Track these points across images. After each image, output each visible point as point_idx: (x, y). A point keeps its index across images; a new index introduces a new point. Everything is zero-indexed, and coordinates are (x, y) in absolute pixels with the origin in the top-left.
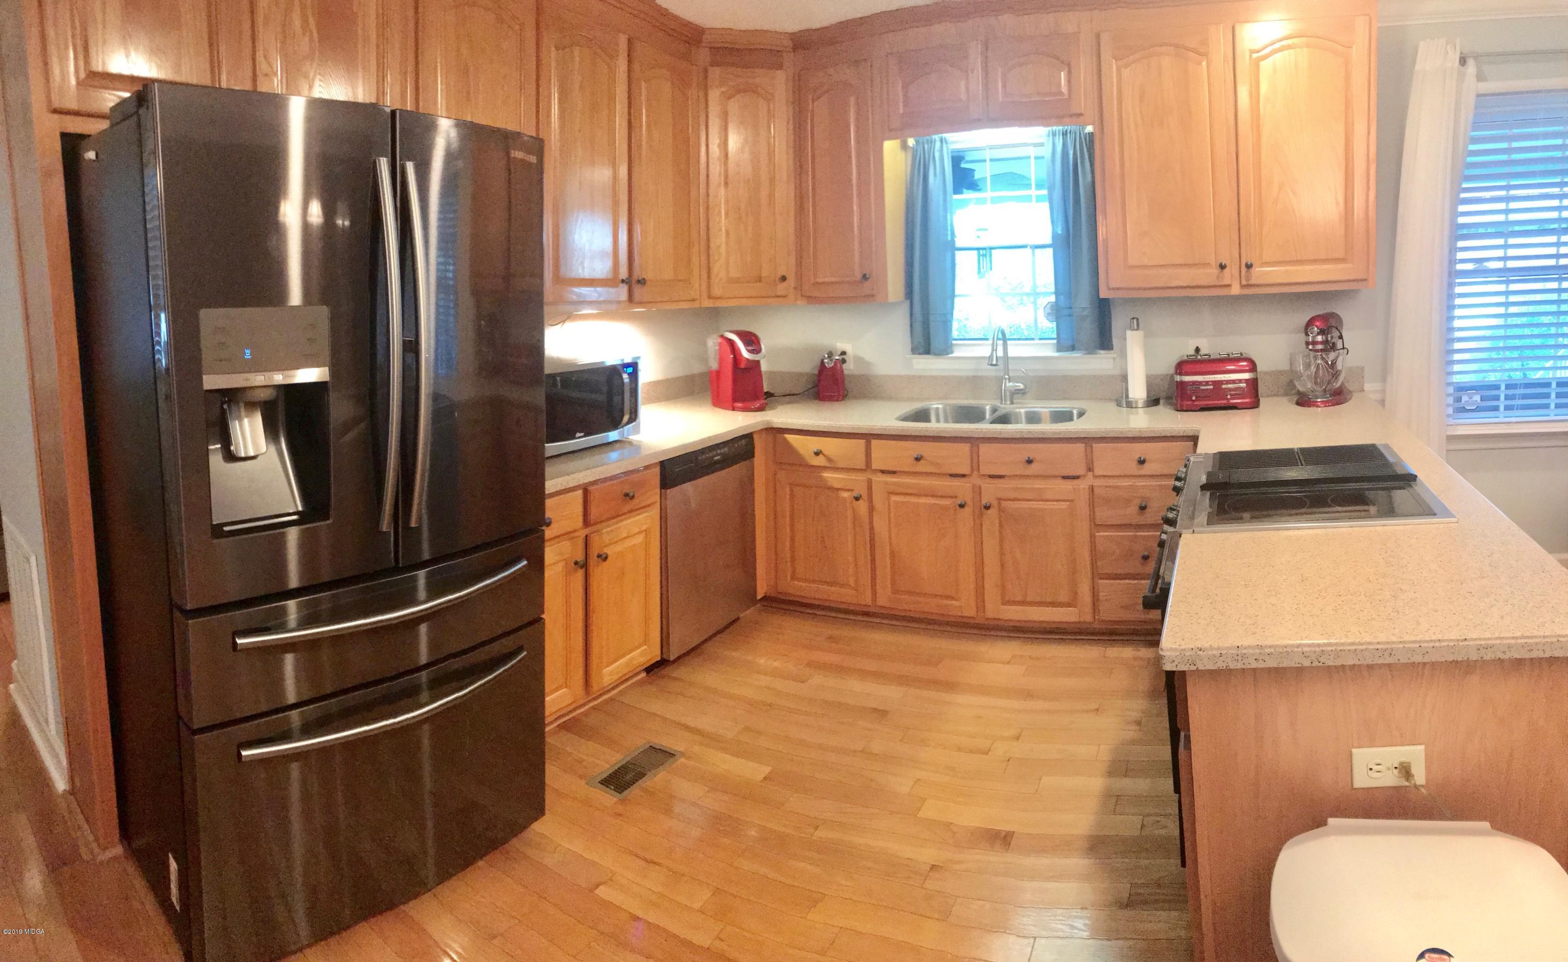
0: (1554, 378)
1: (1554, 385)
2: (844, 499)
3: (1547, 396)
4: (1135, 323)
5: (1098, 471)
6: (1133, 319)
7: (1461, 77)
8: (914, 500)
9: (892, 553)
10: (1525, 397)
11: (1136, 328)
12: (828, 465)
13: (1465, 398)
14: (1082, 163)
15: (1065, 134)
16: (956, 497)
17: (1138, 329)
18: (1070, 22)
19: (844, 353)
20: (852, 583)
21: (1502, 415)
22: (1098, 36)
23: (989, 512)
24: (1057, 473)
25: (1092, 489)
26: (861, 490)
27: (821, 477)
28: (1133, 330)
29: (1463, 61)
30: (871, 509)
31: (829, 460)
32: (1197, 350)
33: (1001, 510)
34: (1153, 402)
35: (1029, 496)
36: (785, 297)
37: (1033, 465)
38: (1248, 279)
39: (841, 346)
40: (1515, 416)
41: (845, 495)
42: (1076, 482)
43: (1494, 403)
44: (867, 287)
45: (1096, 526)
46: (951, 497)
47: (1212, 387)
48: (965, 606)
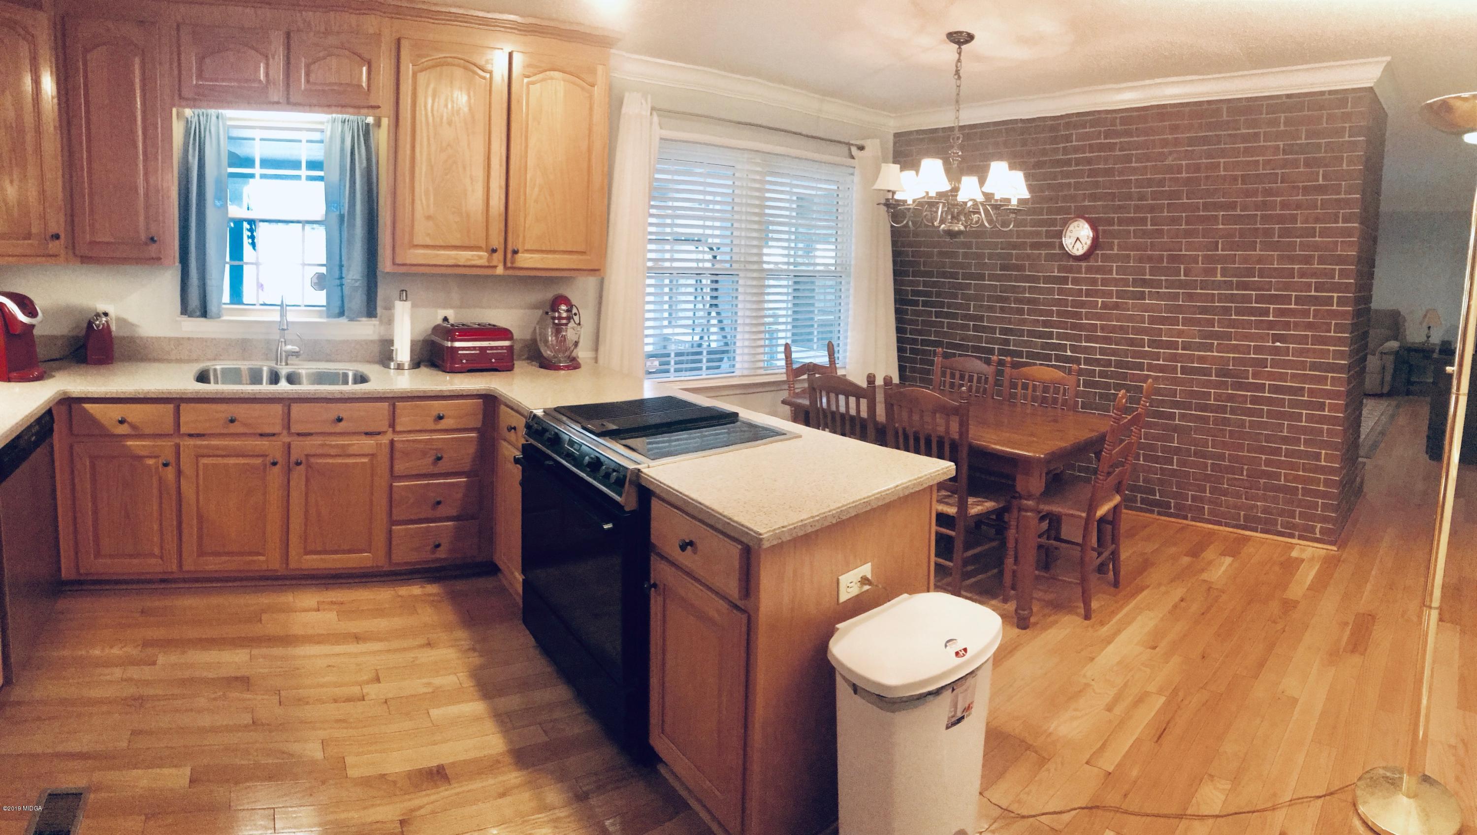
2: (149, 466)
4: (403, 295)
5: (398, 428)
6: (403, 291)
7: (651, 123)
8: (220, 461)
9: (200, 518)
11: (404, 299)
12: (133, 433)
13: (649, 363)
14: (359, 148)
15: (344, 122)
16: (267, 456)
17: (406, 300)
18: (371, 23)
19: (107, 315)
20: (157, 551)
21: (672, 376)
22: (399, 41)
23: (299, 468)
24: (359, 430)
25: (392, 442)
26: (170, 456)
27: (124, 446)
28: (403, 300)
29: (653, 112)
30: (179, 473)
31: (133, 426)
32: (446, 319)
33: (309, 466)
34: (416, 364)
35: (333, 452)
36: (56, 256)
37: (341, 424)
38: (513, 262)
40: (681, 377)
41: (151, 462)
42: (379, 437)
44: (153, 249)
45: (394, 477)
46: (262, 456)
47: (478, 352)
48: (271, 561)
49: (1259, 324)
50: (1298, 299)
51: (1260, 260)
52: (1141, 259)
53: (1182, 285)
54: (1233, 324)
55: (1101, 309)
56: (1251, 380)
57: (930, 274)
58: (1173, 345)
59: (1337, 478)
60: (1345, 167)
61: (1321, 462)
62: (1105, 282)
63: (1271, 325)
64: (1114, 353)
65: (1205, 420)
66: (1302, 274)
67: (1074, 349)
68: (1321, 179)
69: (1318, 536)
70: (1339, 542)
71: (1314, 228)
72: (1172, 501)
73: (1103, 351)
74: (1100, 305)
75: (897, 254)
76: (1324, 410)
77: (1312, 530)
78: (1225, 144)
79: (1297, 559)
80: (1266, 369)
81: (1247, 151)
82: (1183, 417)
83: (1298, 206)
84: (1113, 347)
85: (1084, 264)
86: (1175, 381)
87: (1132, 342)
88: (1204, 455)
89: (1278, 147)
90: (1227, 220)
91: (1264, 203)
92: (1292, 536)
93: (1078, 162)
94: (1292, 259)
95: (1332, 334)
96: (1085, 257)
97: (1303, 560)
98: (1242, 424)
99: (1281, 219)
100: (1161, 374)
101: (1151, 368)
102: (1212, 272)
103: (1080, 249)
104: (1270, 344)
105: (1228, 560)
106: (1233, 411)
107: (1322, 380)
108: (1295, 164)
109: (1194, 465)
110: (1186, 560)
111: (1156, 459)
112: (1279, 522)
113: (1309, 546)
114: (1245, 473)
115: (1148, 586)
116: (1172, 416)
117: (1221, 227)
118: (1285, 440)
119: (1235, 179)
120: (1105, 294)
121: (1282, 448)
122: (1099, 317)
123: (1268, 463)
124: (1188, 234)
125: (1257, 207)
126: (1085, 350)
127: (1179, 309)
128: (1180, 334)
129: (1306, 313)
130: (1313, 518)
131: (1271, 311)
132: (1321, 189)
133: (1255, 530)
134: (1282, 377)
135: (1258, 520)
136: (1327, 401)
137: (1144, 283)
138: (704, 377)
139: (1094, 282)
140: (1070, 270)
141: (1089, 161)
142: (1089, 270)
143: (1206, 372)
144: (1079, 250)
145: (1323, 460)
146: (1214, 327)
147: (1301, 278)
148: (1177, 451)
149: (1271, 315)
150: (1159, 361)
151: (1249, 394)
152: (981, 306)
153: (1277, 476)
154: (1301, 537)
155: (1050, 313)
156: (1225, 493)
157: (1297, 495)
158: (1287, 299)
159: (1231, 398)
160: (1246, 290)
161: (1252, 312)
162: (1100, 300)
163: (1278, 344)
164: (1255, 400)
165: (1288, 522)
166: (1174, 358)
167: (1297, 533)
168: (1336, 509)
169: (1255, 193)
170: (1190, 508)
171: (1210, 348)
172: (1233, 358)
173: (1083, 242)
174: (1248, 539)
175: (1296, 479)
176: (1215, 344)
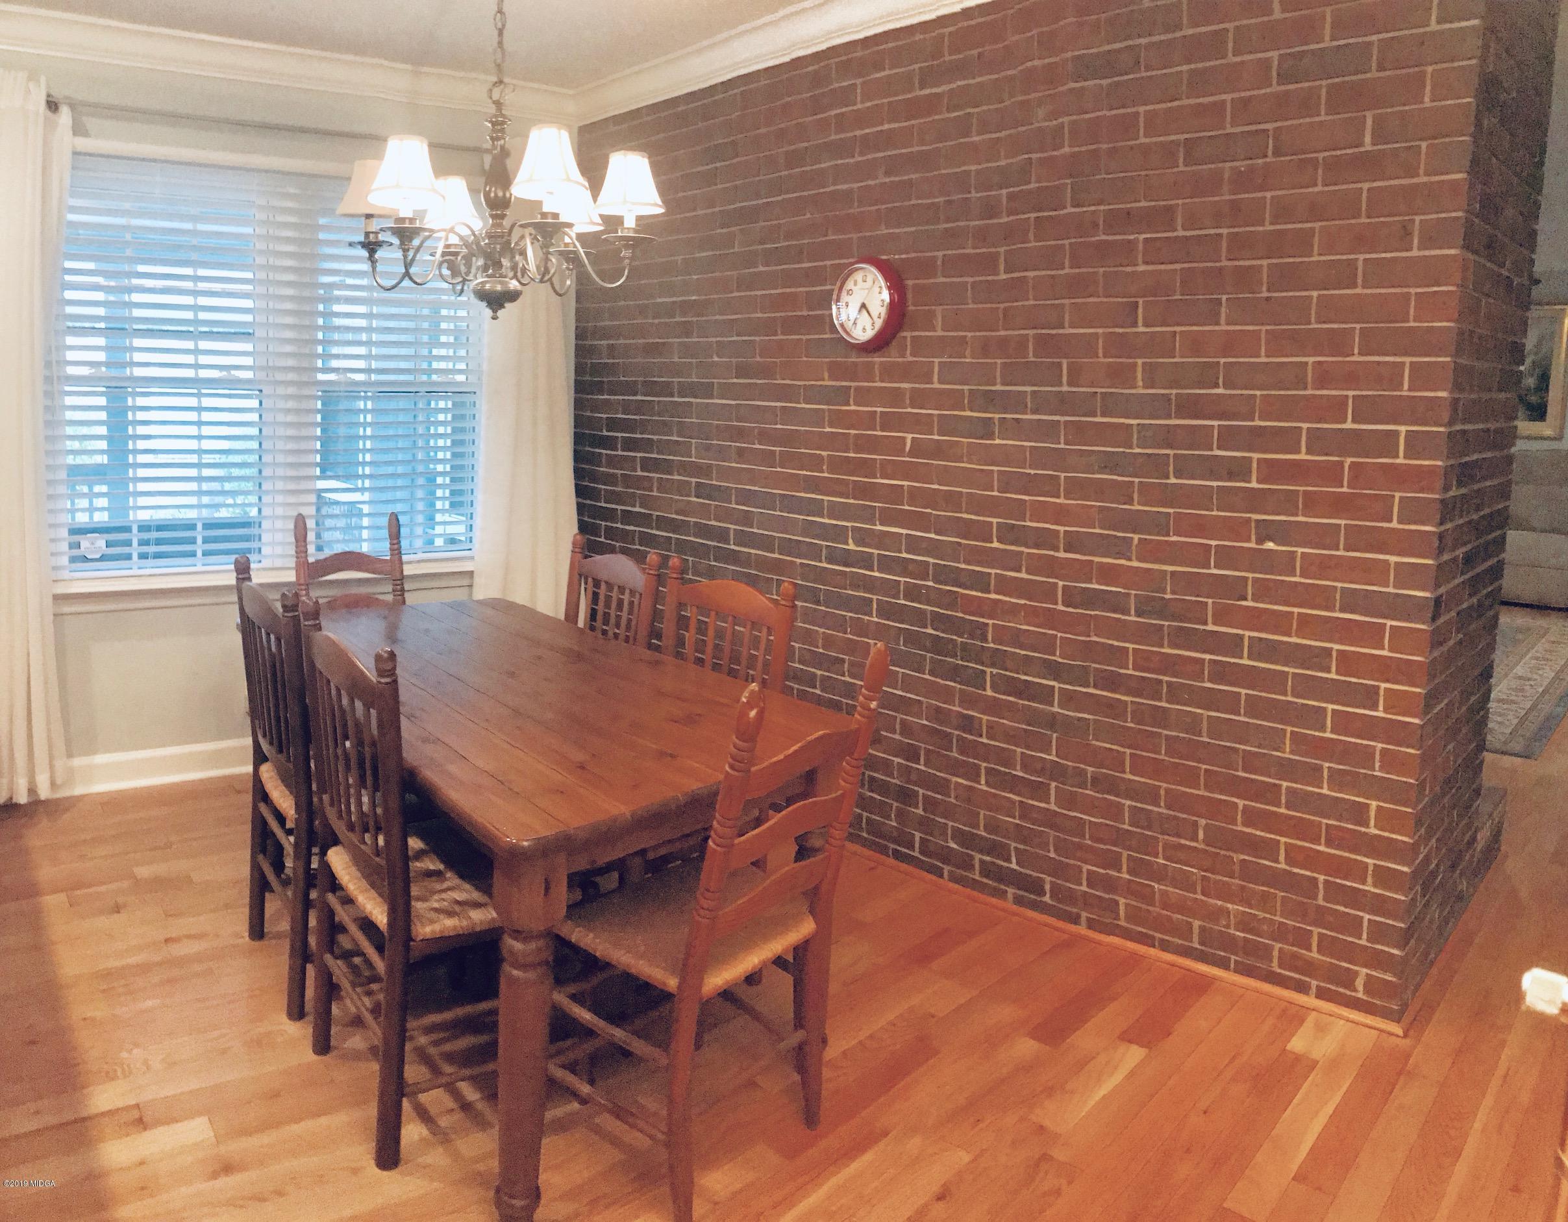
0: (199, 519)
1: (199, 527)
3: (193, 541)
7: (49, 127)
10: (159, 542)
13: (85, 544)
21: (135, 567)
29: (53, 105)
40: (151, 567)
43: (126, 550)
49: (1226, 498)
50: (1317, 441)
51: (1230, 344)
52: (985, 348)
53: (1063, 403)
54: (1169, 496)
55: (910, 454)
56: (1211, 627)
57: (631, 389)
58: (1045, 539)
59: (1405, 869)
60: (1427, 103)
61: (1368, 826)
62: (919, 399)
63: (1255, 500)
64: (934, 548)
65: (1113, 708)
66: (1324, 377)
67: (862, 537)
68: (1368, 139)
69: (1360, 995)
70: (1407, 1018)
71: (1352, 264)
72: (1048, 879)
73: (913, 545)
74: (908, 448)
75: (583, 351)
76: (1374, 707)
77: (1348, 980)
78: (1147, 69)
79: (1298, 1058)
80: (1244, 603)
81: (1198, 83)
82: (1069, 699)
83: (1315, 211)
84: (932, 536)
85: (877, 359)
86: (1051, 619)
87: (967, 529)
88: (1112, 786)
89: (1266, 64)
90: (1153, 253)
91: (1235, 206)
92: (1302, 988)
93: (867, 144)
94: (1300, 342)
95: (1394, 524)
96: (880, 342)
97: (1314, 1064)
98: (1193, 725)
99: (1275, 245)
100: (1023, 602)
101: (1004, 586)
102: (1120, 375)
103: (869, 327)
104: (1253, 545)
105: (1134, 1055)
106: (1174, 693)
107: (1374, 635)
108: (1307, 105)
109: (1091, 807)
110: (1026, 1047)
111: (1013, 783)
112: (1276, 953)
113: (1340, 1017)
114: (1201, 835)
115: (886, 1134)
116: (1046, 695)
117: (1142, 268)
118: (1287, 769)
119: (1169, 152)
120: (918, 423)
121: (1280, 786)
122: (907, 472)
123: (1251, 817)
124: (1077, 286)
125: (1218, 219)
126: (882, 540)
127: (1059, 459)
128: (1060, 515)
129: (1332, 474)
130: (1350, 953)
131: (1255, 465)
132: (1369, 165)
133: (1223, 964)
134: (1280, 623)
135: (1230, 944)
136: (1383, 685)
137: (990, 400)
138: (199, 568)
139: (896, 397)
140: (850, 372)
141: (888, 140)
142: (889, 372)
143: (1116, 604)
144: (863, 329)
145: (1372, 823)
146: (1131, 503)
147: (1322, 388)
148: (1057, 772)
149: (1254, 477)
150: (1019, 571)
151: (1207, 657)
152: (708, 448)
153: (1270, 849)
154: (1321, 994)
155: (816, 463)
156: (1160, 875)
157: (1315, 898)
158: (1288, 441)
159: (1169, 665)
160: (1197, 417)
161: (1213, 468)
162: (909, 436)
163: (1270, 545)
164: (1221, 673)
165: (1295, 956)
166: (1051, 567)
167: (1314, 983)
168: (1404, 938)
169: (1212, 184)
170: (1087, 901)
171: (1121, 548)
172: (1173, 573)
173: (875, 314)
174: (1202, 985)
175: (1312, 860)
176: (1136, 541)
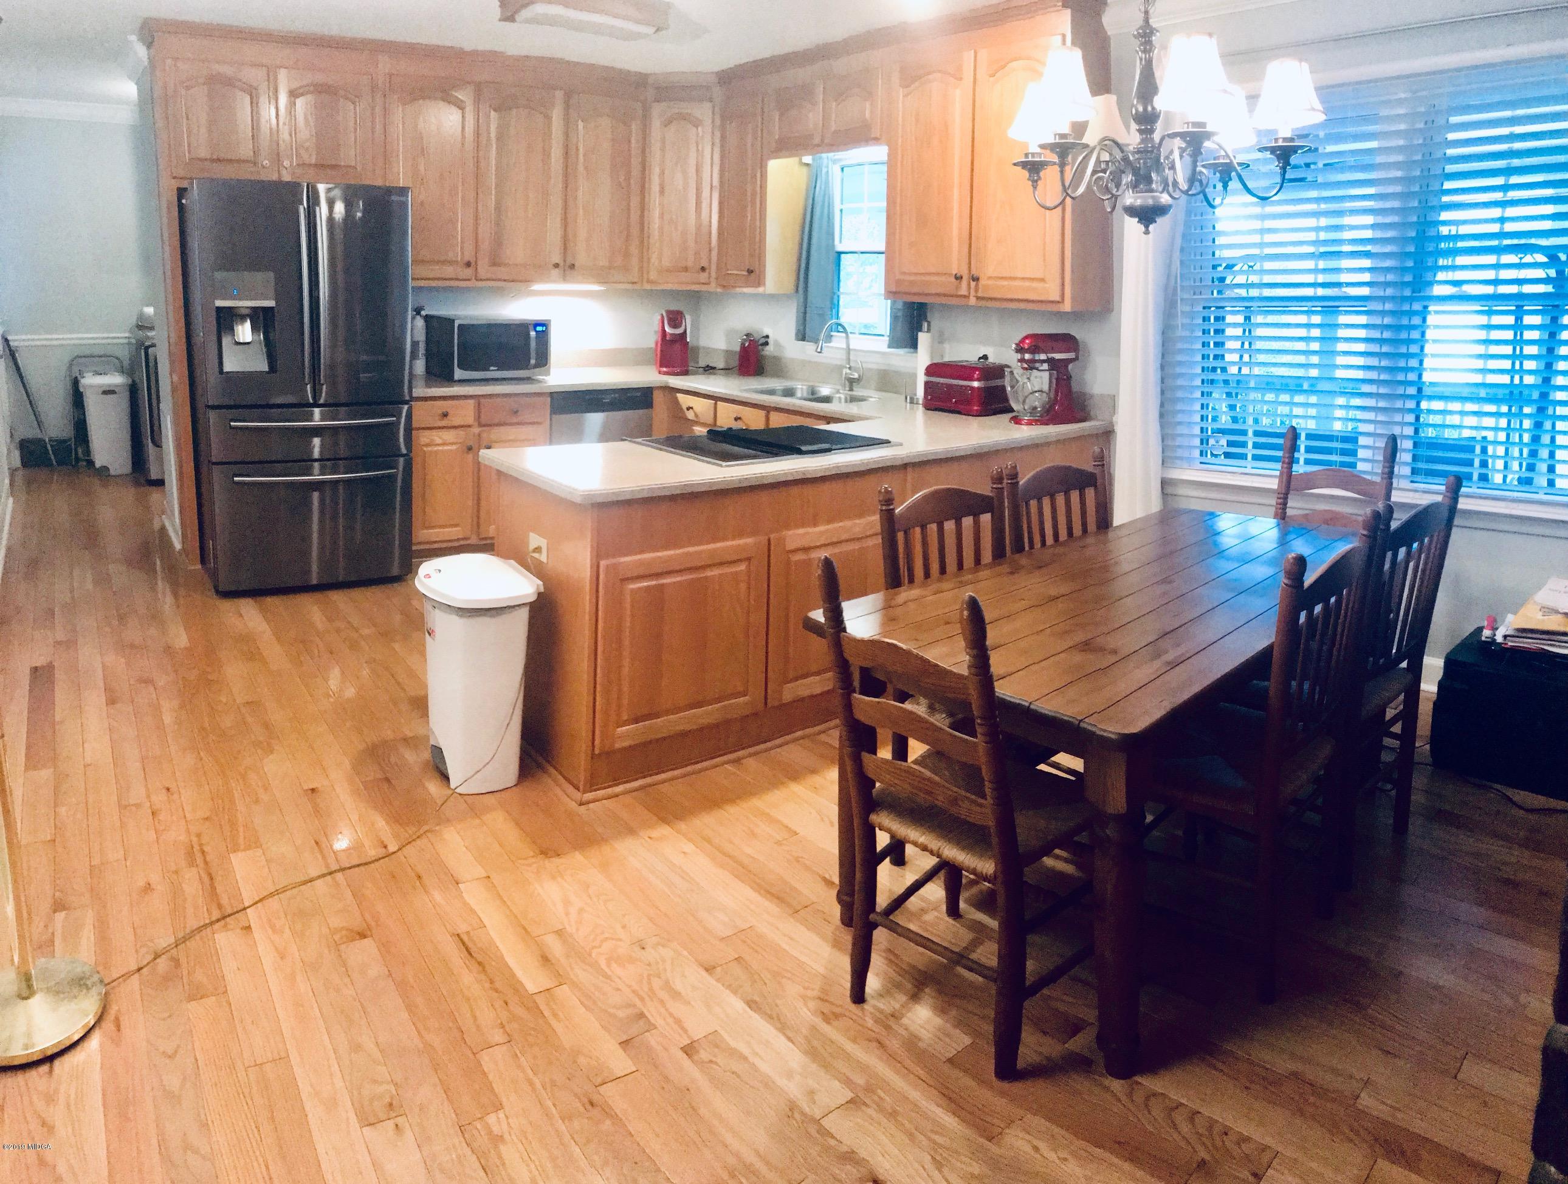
4: (925, 326)
6: (926, 321)
11: (926, 330)
12: (696, 420)
19: (767, 337)
21: (1249, 466)
27: (692, 429)
28: (924, 332)
31: (696, 415)
32: (985, 357)
38: (976, 291)
39: (767, 331)
44: (751, 280)
